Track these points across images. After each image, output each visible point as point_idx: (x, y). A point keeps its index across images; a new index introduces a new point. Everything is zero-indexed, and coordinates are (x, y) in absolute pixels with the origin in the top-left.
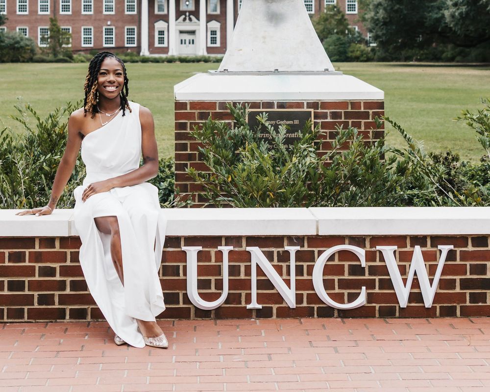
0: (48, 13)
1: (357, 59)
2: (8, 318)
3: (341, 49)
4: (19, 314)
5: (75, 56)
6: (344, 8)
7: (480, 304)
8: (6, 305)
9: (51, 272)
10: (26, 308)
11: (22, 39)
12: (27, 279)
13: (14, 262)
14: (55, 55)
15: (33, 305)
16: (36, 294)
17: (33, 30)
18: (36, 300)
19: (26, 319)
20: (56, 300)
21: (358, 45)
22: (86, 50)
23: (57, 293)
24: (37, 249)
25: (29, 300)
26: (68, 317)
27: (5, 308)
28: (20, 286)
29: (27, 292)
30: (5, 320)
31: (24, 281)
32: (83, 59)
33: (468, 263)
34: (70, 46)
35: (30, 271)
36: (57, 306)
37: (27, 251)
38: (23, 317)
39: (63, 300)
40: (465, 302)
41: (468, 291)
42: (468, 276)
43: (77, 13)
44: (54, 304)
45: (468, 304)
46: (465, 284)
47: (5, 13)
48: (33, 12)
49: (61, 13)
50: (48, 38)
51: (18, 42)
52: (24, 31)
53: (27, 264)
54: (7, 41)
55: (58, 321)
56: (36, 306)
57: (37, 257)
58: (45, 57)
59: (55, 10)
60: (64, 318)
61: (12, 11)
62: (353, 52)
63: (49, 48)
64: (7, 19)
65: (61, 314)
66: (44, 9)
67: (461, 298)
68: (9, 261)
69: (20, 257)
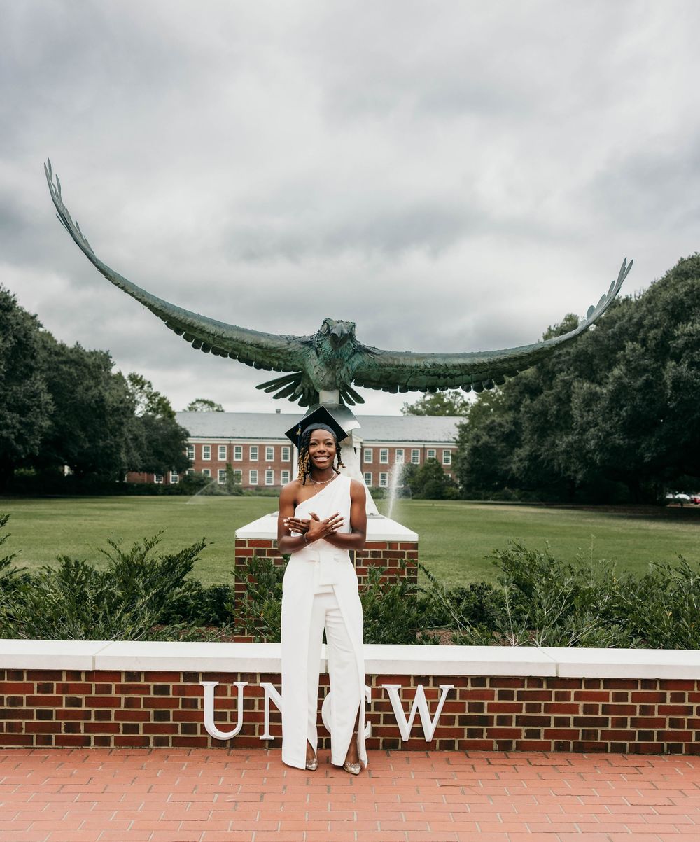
0: (225, 459)
1: (449, 498)
2: (37, 744)
3: (438, 491)
4: (47, 740)
5: (244, 491)
6: (441, 460)
7: (477, 739)
8: (35, 732)
9: (77, 702)
10: (54, 735)
11: (205, 478)
12: (54, 709)
13: (42, 693)
14: (230, 490)
15: (61, 732)
16: (63, 722)
17: (214, 472)
18: (63, 728)
19: (54, 745)
20: (82, 728)
21: (451, 488)
22: (252, 487)
23: (83, 722)
24: (64, 681)
25: (56, 728)
26: (93, 744)
27: (34, 735)
28: (48, 715)
29: (54, 721)
30: (35, 745)
31: (52, 711)
32: (250, 494)
33: (467, 702)
34: (241, 484)
35: (58, 702)
36: (82, 734)
37: (55, 683)
38: (51, 744)
39: (89, 728)
40: (463, 737)
41: (466, 727)
42: (467, 713)
43: (246, 460)
44: (80, 732)
45: (466, 738)
46: (464, 721)
47: (193, 459)
48: (214, 458)
49: (235, 459)
50: (224, 478)
51: (202, 481)
52: (208, 472)
53: (55, 694)
54: (194, 479)
55: (84, 747)
56: (63, 733)
57: (64, 689)
58: (222, 491)
59: (230, 457)
60: (90, 745)
61: (199, 457)
62: (446, 492)
63: (226, 485)
64: (194, 463)
65: (86, 741)
66: (222, 456)
67: (459, 733)
68: (38, 692)
69: (48, 688)
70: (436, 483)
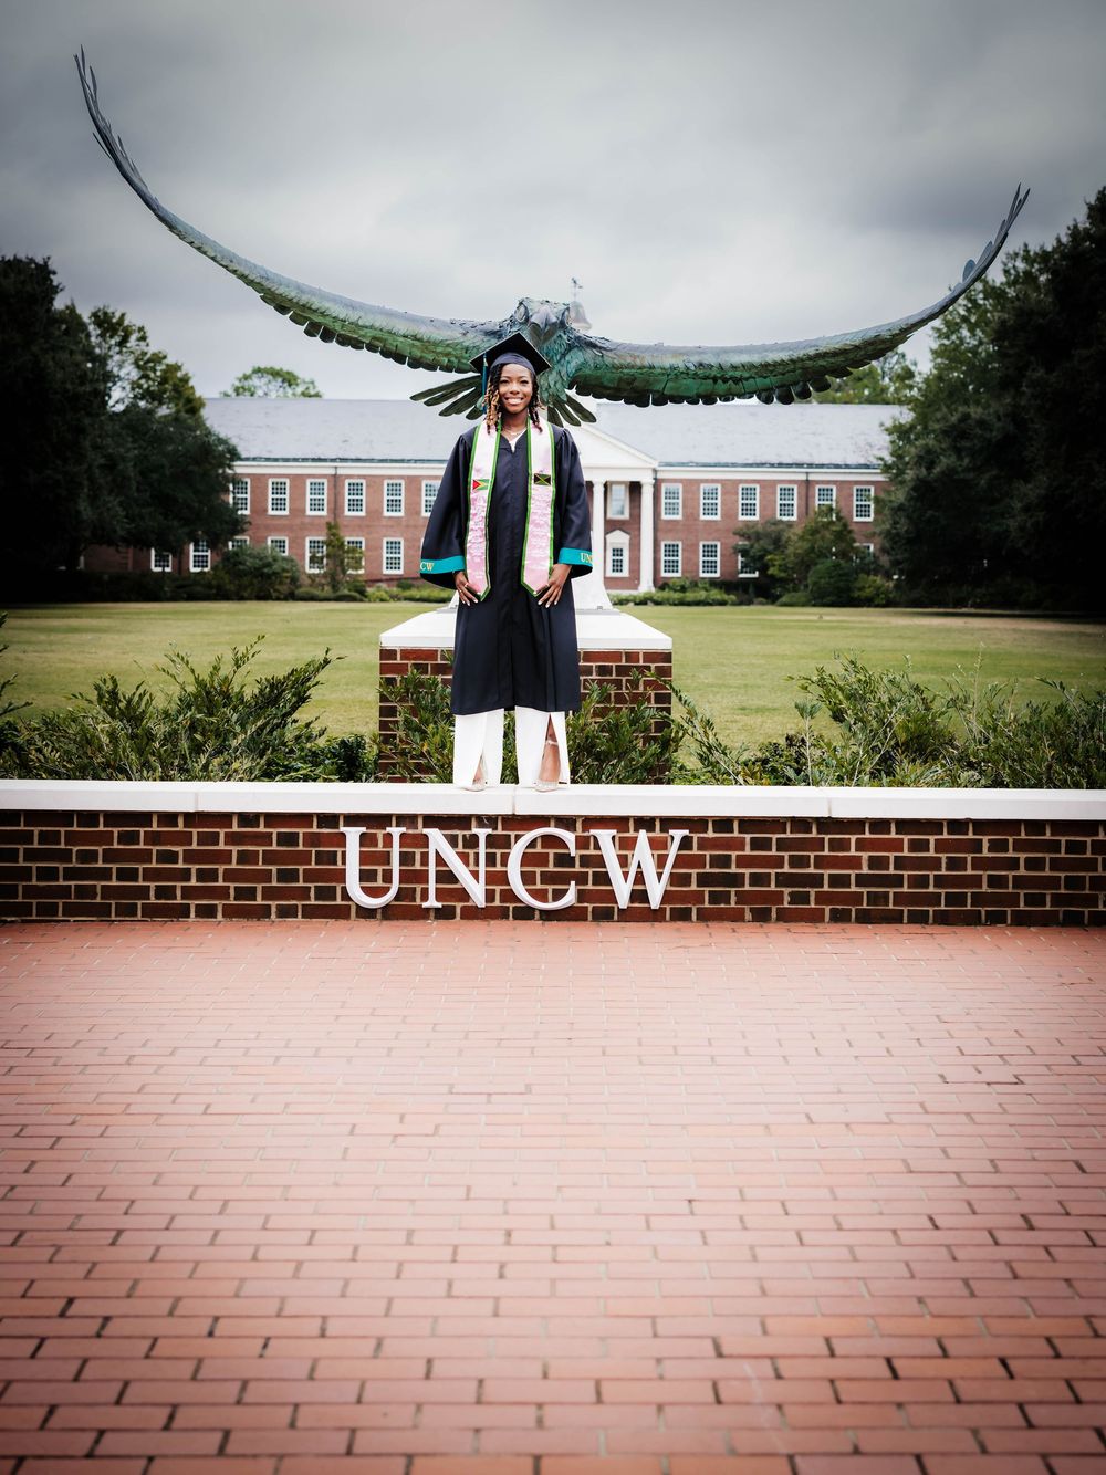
0: (324, 513)
2: (116, 915)
3: (841, 584)
4: (131, 911)
5: (370, 590)
6: (851, 512)
7: (723, 906)
8: (114, 899)
9: (173, 857)
10: (139, 903)
11: (275, 560)
12: (141, 867)
13: (124, 844)
14: (335, 587)
15: (149, 899)
16: (152, 885)
17: (297, 543)
18: (152, 893)
19: (139, 917)
20: (179, 893)
21: (872, 578)
22: (390, 580)
23: (179, 885)
24: (155, 828)
25: (144, 893)
26: (193, 914)
27: (113, 902)
28: (132, 874)
29: (141, 883)
30: (113, 918)
31: (138, 869)
32: (385, 596)
33: (708, 853)
34: (361, 572)
35: (144, 856)
36: (179, 901)
37: (142, 830)
38: (136, 915)
39: (187, 892)
40: (703, 903)
41: (707, 889)
42: (708, 870)
43: (374, 514)
44: (175, 898)
45: (706, 905)
46: (704, 880)
47: (247, 512)
48: (298, 511)
49: (347, 513)
50: (322, 558)
51: (269, 565)
52: (281, 544)
53: (142, 846)
54: (249, 562)
55: (181, 919)
56: (153, 900)
57: (154, 838)
58: (317, 592)
59: (336, 508)
60: (189, 917)
61: (259, 509)
62: (861, 589)
63: (325, 576)
64: (250, 523)
65: (183, 912)
66: (316, 506)
67: (698, 897)
68: (119, 843)
69: (133, 837)
70: (837, 566)
